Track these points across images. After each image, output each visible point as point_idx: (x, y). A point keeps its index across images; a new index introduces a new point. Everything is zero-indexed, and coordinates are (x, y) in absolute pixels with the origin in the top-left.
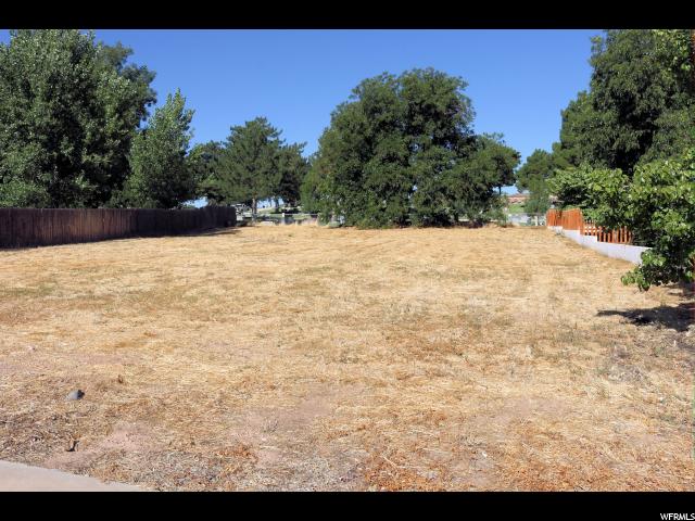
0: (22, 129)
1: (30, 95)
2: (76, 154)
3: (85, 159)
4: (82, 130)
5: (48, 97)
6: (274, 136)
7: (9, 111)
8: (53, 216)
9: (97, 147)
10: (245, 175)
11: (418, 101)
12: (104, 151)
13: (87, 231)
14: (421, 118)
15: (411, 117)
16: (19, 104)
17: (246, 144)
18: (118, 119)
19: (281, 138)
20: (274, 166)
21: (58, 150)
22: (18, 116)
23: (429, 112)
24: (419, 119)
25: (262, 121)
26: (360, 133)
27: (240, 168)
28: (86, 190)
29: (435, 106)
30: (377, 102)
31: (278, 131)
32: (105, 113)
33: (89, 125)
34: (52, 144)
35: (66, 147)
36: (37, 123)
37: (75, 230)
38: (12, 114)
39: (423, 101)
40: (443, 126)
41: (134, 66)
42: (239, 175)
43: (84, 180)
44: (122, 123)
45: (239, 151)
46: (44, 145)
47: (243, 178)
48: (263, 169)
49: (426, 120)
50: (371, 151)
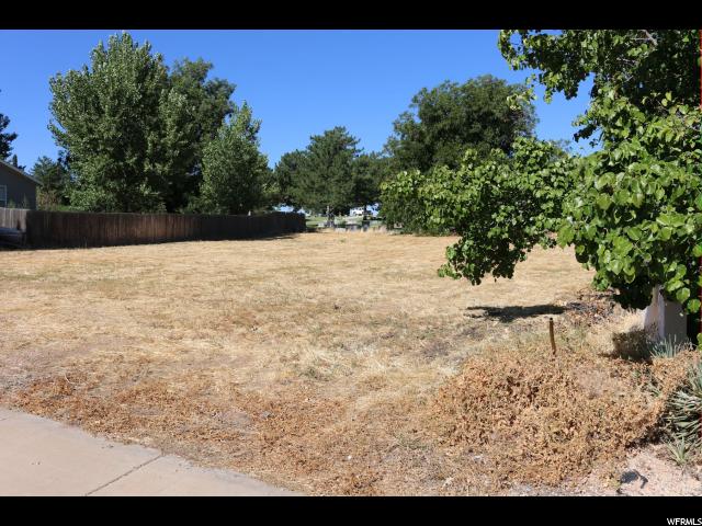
0: (94, 142)
1: (100, 111)
2: (139, 163)
3: (147, 167)
4: (145, 142)
5: (114, 112)
6: (352, 145)
7: (82, 127)
8: (118, 219)
9: (159, 156)
10: (319, 183)
11: (475, 108)
12: (165, 161)
13: (151, 233)
14: (479, 125)
15: (469, 124)
16: (91, 120)
17: (321, 152)
18: (178, 131)
19: (358, 147)
20: (347, 174)
21: (123, 160)
22: (91, 131)
23: (486, 119)
24: (477, 127)
25: (341, 130)
26: (420, 141)
27: (314, 176)
28: (149, 196)
29: (492, 114)
30: (436, 111)
31: (357, 140)
32: (165, 125)
33: (151, 137)
34: (118, 155)
35: (131, 157)
36: (105, 136)
37: (138, 232)
38: (84, 130)
39: (480, 109)
40: (502, 133)
41: (217, 79)
42: (313, 183)
43: (147, 187)
44: (181, 134)
45: (313, 160)
46: (112, 156)
47: (316, 186)
48: (336, 178)
49: (484, 127)
50: (430, 159)
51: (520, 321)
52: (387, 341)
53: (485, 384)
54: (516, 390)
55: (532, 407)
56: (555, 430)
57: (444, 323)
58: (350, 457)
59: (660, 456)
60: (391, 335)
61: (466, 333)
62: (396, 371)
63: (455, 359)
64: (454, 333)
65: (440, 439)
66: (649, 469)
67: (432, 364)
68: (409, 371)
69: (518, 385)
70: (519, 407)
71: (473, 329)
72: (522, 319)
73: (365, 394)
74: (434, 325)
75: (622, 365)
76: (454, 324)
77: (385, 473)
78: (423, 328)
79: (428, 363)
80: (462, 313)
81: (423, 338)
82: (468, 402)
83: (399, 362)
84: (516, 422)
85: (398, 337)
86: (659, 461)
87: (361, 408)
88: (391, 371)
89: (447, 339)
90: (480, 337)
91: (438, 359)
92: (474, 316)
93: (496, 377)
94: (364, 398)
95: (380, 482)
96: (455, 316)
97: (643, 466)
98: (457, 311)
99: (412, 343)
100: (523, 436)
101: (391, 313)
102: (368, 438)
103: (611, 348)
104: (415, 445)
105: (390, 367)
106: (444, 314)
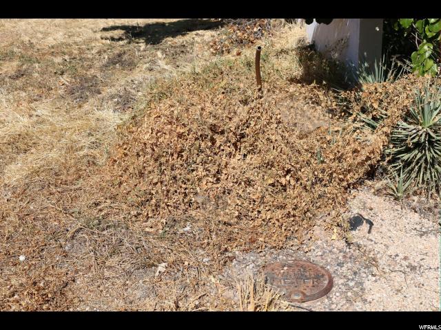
51: (169, 41)
52: (19, 83)
53: (180, 136)
54: (219, 140)
55: (238, 157)
56: (270, 182)
57: (81, 51)
58: (22, 258)
59: (378, 192)
60: (20, 74)
61: (112, 62)
62: (43, 122)
63: (112, 97)
64: (97, 64)
65: (134, 212)
66: (371, 209)
67: (86, 107)
68: (59, 120)
69: (222, 133)
70: (225, 159)
71: (120, 55)
72: (170, 39)
73: (12, 160)
74: (70, 54)
75: (316, 91)
76: (94, 51)
77: (77, 272)
78: (58, 60)
79: (80, 107)
80: (98, 35)
81: (62, 74)
82: (163, 160)
83: (43, 109)
84: (223, 177)
85: (30, 75)
86: (377, 199)
87: (13, 181)
88: (37, 122)
89: (92, 71)
90: (131, 65)
91: (91, 100)
92: (113, 39)
93: (194, 127)
94: (13, 166)
95: (74, 286)
96: (91, 40)
97: (365, 208)
98: (91, 35)
99: (52, 81)
100: (234, 193)
101: (12, 44)
102: (39, 224)
103: (298, 71)
104: (102, 224)
105: (35, 119)
106: (78, 40)
